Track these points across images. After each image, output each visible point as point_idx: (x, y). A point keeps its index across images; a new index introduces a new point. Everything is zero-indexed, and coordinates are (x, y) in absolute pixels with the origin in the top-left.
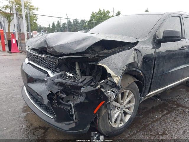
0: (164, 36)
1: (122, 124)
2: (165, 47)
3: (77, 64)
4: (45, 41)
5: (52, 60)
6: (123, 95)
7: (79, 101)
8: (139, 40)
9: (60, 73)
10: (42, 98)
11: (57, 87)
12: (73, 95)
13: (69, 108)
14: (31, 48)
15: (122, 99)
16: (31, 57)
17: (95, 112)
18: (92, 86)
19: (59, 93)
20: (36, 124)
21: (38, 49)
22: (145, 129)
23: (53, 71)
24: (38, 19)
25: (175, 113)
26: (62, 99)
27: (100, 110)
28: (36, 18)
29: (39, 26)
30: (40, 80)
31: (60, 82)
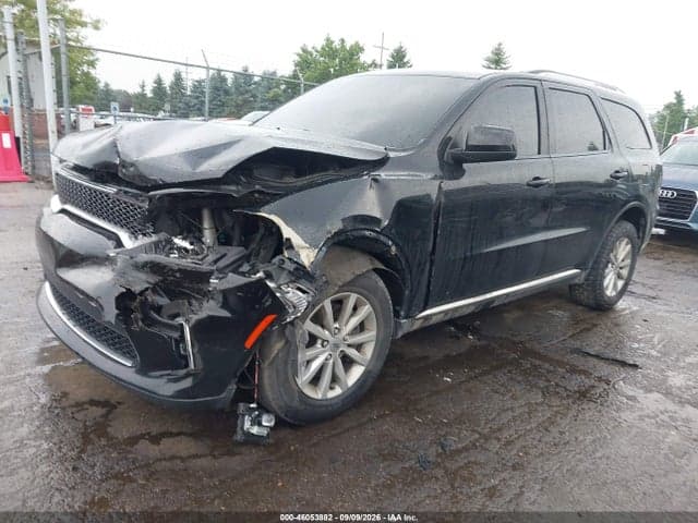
0: (470, 143)
1: (338, 391)
2: (478, 175)
3: (206, 214)
4: (114, 145)
5: (132, 201)
6: (338, 305)
7: (203, 315)
8: (392, 154)
9: (154, 238)
10: (101, 306)
11: (143, 276)
12: (189, 297)
13: (176, 335)
14: (72, 165)
15: (336, 320)
16: (69, 192)
17: (248, 344)
18: (243, 274)
19: (150, 291)
20: (80, 393)
21: (91, 170)
22: (407, 410)
23: (134, 234)
24: (97, 59)
25: (509, 372)
26: (158, 309)
27: (263, 340)
28: (91, 58)
29: (101, 85)
30: (97, 258)
31: (151, 262)
